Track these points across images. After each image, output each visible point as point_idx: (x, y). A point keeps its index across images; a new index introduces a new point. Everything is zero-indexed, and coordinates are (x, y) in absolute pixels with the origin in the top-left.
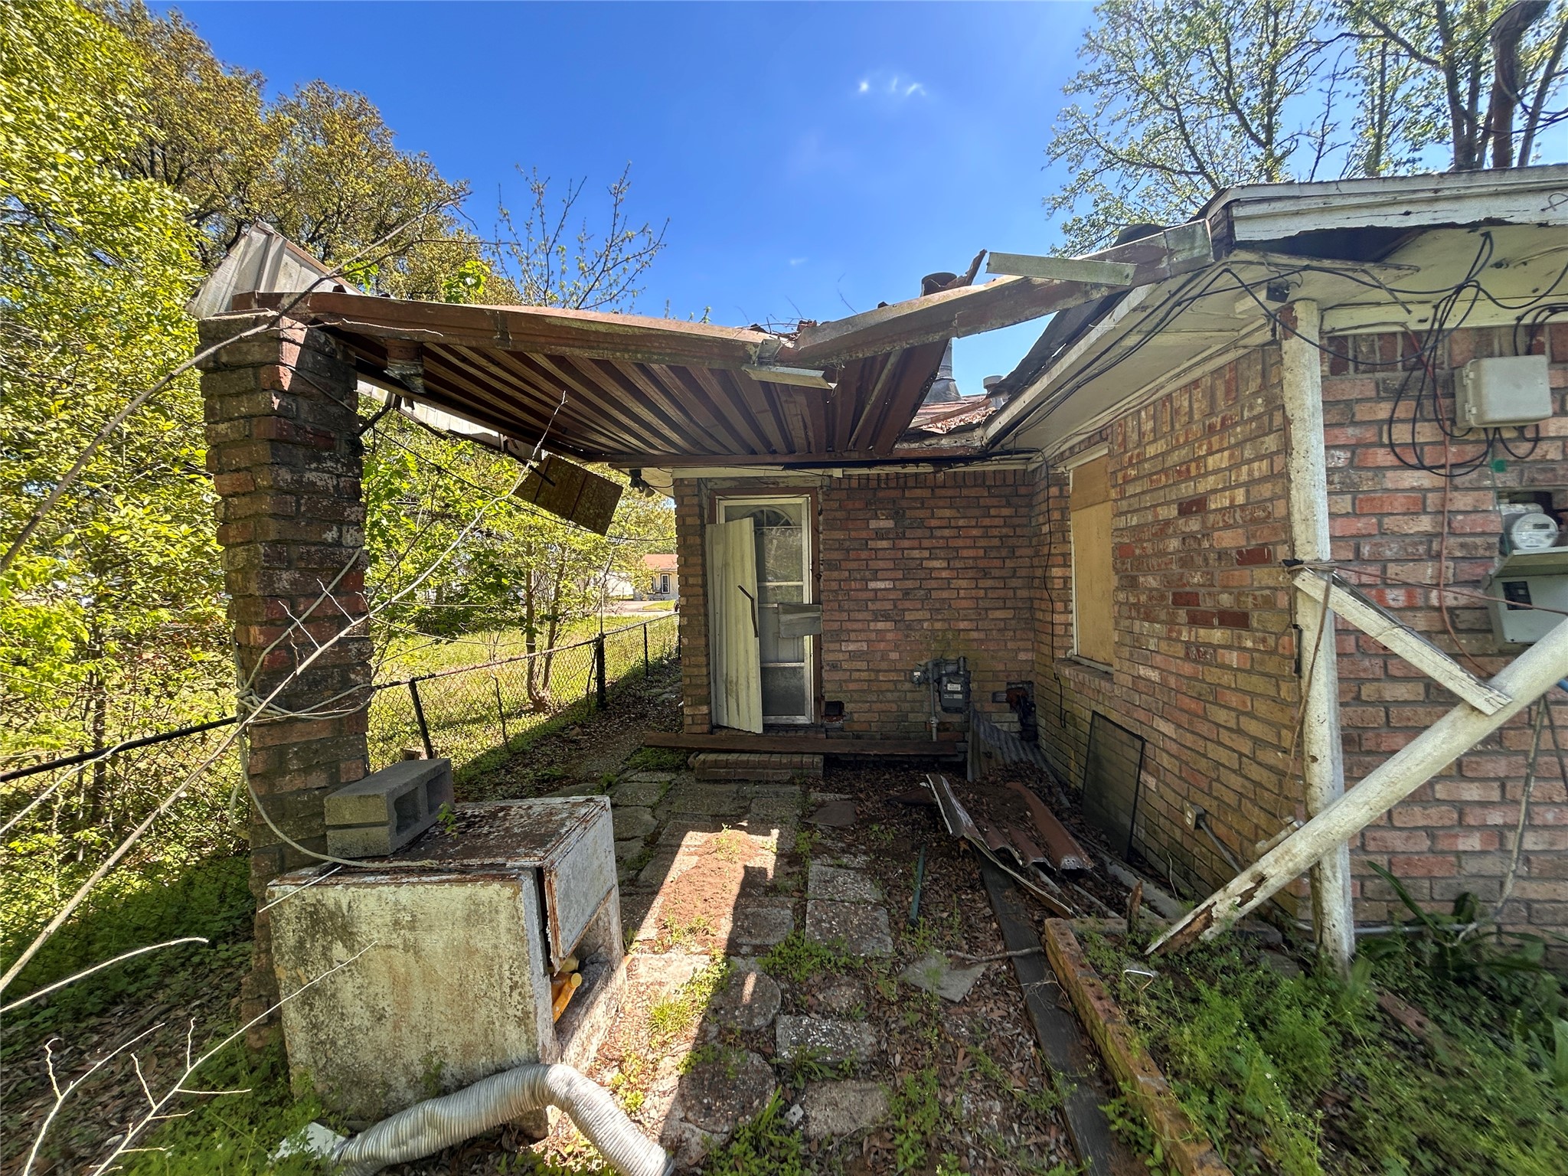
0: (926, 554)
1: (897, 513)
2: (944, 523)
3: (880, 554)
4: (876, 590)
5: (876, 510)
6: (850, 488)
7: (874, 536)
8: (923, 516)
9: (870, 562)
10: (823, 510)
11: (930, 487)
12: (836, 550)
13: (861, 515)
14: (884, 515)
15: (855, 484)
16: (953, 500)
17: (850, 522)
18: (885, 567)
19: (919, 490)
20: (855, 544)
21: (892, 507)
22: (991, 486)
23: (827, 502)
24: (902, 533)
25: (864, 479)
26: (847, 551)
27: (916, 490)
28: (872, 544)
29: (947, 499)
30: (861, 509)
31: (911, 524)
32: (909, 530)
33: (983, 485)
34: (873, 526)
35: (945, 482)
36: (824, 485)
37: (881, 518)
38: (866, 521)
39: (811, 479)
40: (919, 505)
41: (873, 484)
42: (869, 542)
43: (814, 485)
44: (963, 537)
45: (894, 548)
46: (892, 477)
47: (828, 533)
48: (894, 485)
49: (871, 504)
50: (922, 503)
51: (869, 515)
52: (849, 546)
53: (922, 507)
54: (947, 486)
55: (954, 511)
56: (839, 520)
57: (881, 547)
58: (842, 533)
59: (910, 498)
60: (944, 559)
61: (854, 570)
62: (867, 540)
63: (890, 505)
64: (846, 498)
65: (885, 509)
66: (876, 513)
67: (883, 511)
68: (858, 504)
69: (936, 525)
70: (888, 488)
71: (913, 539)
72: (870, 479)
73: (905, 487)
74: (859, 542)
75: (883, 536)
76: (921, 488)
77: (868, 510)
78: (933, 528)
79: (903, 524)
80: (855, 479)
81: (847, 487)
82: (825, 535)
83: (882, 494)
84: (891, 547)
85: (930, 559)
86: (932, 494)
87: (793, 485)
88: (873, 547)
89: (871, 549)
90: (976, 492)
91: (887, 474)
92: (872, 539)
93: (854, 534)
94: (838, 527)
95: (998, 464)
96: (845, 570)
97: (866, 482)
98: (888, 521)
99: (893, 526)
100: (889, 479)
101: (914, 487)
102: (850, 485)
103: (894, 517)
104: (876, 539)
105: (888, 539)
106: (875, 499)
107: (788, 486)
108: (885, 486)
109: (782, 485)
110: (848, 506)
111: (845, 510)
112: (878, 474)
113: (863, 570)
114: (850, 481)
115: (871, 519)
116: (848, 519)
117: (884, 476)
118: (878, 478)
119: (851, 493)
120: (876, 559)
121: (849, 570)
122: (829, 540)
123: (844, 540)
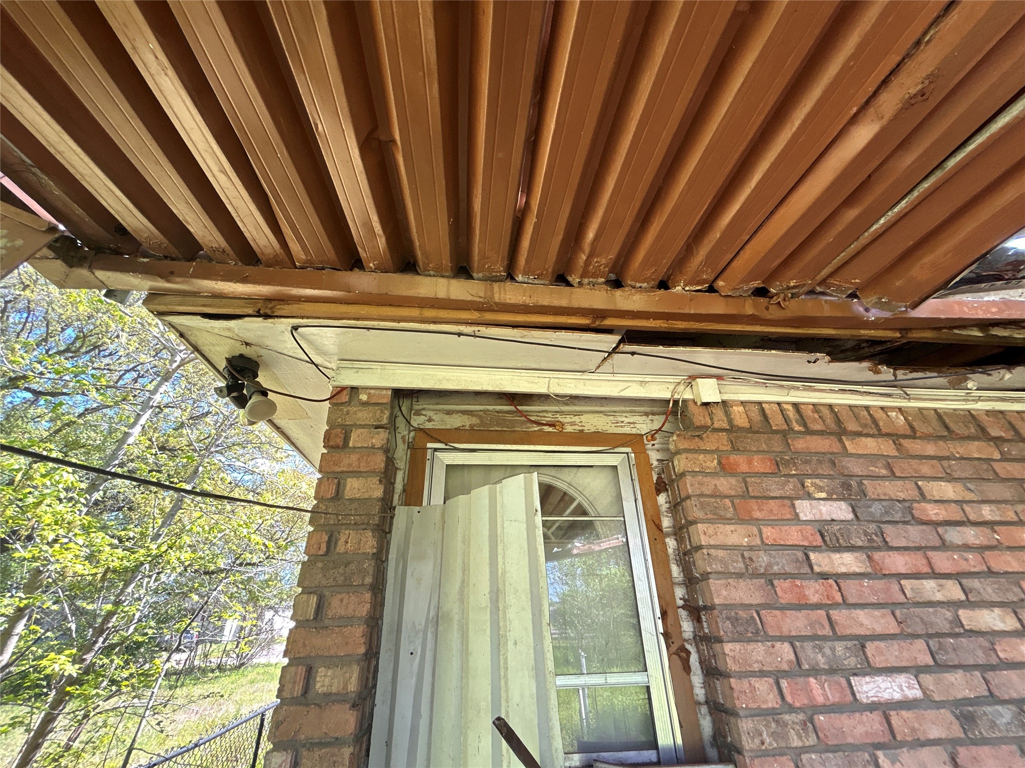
0: (953, 591)
1: (847, 486)
2: (954, 513)
3: (852, 589)
4: (885, 708)
5: (801, 479)
6: (732, 429)
7: (819, 541)
8: (902, 496)
9: (834, 613)
10: (683, 475)
11: (888, 435)
12: (739, 575)
13: (773, 487)
14: (821, 489)
15: (740, 420)
16: (945, 463)
17: (753, 504)
18: (879, 630)
19: (869, 439)
20: (783, 563)
21: (832, 473)
22: (998, 441)
23: (690, 456)
24: (876, 535)
25: (755, 411)
26: (769, 579)
27: (863, 439)
28: (822, 561)
29: (935, 462)
30: (765, 474)
31: (887, 513)
32: (888, 529)
33: (983, 434)
34: (806, 515)
35: (912, 428)
36: (657, 431)
37: (817, 496)
38: (788, 502)
39: (626, 420)
40: (884, 472)
41: (777, 422)
42: (812, 556)
43: (634, 431)
44: (1009, 548)
45: (877, 574)
46: (808, 412)
47: (711, 529)
48: (818, 427)
49: (787, 464)
50: (889, 467)
51: (790, 488)
52: (770, 565)
53: (893, 476)
54: (918, 434)
55: (959, 487)
56: (727, 497)
57: (843, 570)
58: (741, 529)
59: (860, 456)
60: (1001, 605)
61: (803, 638)
62: (806, 550)
63: (826, 470)
64: (729, 448)
65: (818, 476)
66: (803, 485)
67: (817, 481)
68: (759, 464)
69: (941, 518)
70: (809, 432)
71: (906, 549)
72: (768, 412)
73: (840, 432)
74: (788, 555)
75: (838, 540)
76: (872, 436)
77: (784, 476)
78: (936, 524)
79: (871, 514)
80: (737, 410)
81: (726, 425)
82: (703, 533)
83: (800, 444)
84: (869, 570)
85: (969, 604)
86: (898, 449)
87: (593, 430)
88: (826, 569)
89: (824, 576)
90: (975, 449)
91: (796, 405)
92: (816, 549)
93: (772, 533)
94: (729, 515)
95: (990, 399)
96: (782, 639)
97: (762, 419)
98: (836, 504)
99: (850, 516)
100: (804, 415)
101: (859, 434)
102: (730, 421)
103: (844, 495)
104: (824, 547)
105: (852, 548)
106: (790, 453)
107: (582, 431)
108: (802, 429)
109: (569, 429)
110: (738, 465)
111: (733, 474)
112: (779, 404)
113: (824, 638)
114: (727, 414)
115: (798, 499)
116: (746, 495)
117: (790, 407)
118: (781, 411)
119: (737, 438)
120: (846, 604)
121: (791, 640)
122: (716, 547)
123: (751, 548)
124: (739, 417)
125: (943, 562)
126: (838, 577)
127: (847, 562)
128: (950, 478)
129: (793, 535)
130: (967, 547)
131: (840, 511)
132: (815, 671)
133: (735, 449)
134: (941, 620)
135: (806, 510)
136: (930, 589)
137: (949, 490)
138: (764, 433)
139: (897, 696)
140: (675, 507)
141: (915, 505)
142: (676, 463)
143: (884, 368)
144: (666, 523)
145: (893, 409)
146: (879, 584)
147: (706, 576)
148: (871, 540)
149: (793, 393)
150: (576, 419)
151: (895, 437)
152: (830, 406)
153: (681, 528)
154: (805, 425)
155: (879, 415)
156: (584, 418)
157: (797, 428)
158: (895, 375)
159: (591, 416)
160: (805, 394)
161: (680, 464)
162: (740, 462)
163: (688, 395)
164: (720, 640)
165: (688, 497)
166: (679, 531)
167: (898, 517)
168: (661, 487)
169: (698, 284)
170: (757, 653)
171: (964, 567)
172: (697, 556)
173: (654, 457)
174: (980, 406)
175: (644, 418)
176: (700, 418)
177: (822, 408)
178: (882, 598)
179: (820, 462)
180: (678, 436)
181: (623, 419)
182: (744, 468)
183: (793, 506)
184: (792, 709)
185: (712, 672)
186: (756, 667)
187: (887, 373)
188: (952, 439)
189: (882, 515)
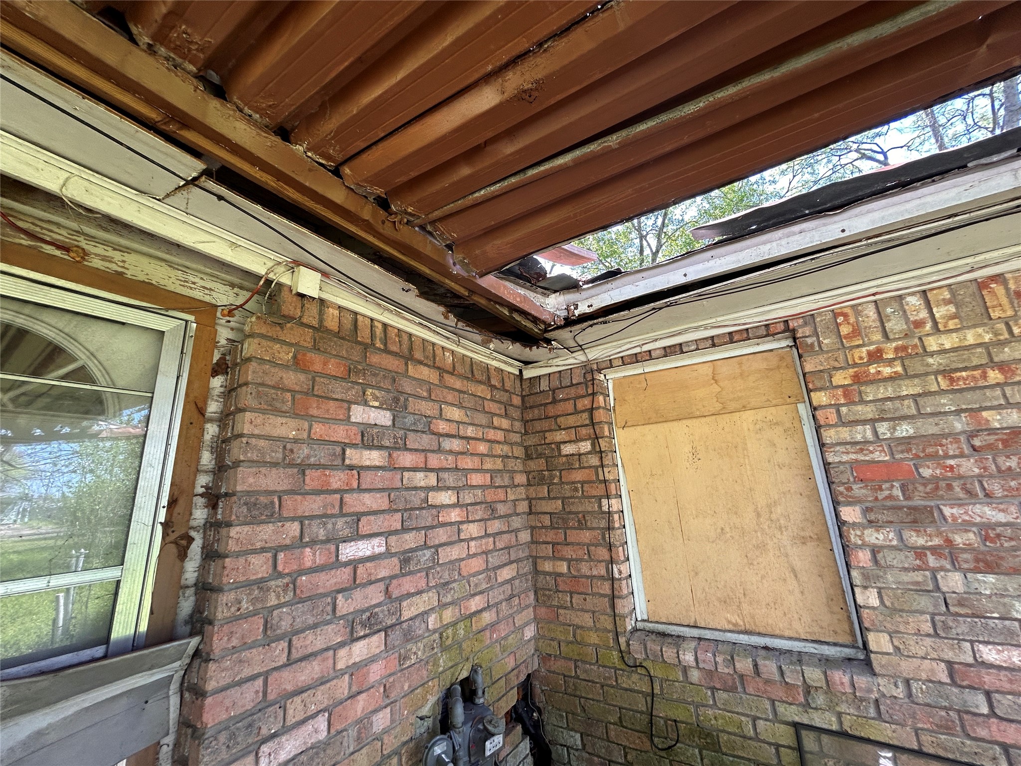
0: (432, 480)
1: (396, 400)
2: (453, 429)
3: (368, 479)
4: (354, 564)
5: (364, 387)
6: (320, 329)
7: (358, 440)
8: (429, 413)
9: (347, 497)
10: (249, 360)
11: (439, 368)
12: (275, 465)
13: (338, 390)
14: (376, 398)
15: (331, 323)
16: (462, 395)
17: (313, 402)
18: (375, 507)
19: (426, 368)
20: (321, 455)
21: (390, 387)
22: (493, 387)
23: (264, 343)
24: (401, 439)
25: (348, 320)
26: (302, 468)
27: (422, 366)
28: (354, 456)
29: (456, 394)
30: (335, 378)
31: (414, 423)
32: (411, 435)
33: (488, 382)
34: (356, 418)
35: (454, 367)
36: (238, 307)
37: (371, 404)
38: (346, 405)
39: (202, 283)
40: (425, 394)
41: (364, 335)
42: (348, 451)
43: (207, 299)
44: (471, 454)
45: (391, 467)
46: (392, 334)
47: (259, 418)
48: (394, 348)
49: (357, 372)
50: (429, 391)
51: (351, 395)
52: (308, 457)
53: (429, 398)
54: (456, 372)
55: (463, 411)
56: (289, 391)
57: (368, 463)
58: (293, 423)
59: (415, 379)
60: (453, 488)
61: (311, 518)
62: (344, 446)
63: (387, 384)
64: (310, 345)
65: (379, 388)
66: (364, 393)
67: (377, 392)
68: (333, 367)
69: (445, 431)
70: (386, 351)
71: (416, 450)
72: (360, 323)
73: (408, 358)
74: (328, 449)
75: (373, 440)
76: (428, 366)
77: (352, 382)
78: (440, 435)
79: (404, 423)
80: (333, 312)
81: (315, 323)
82: (248, 423)
83: (375, 359)
84: (386, 464)
85: (437, 488)
86: (440, 380)
87: (141, 277)
88: (355, 462)
89: (351, 468)
90: (481, 390)
91: (385, 326)
92: (354, 446)
93: (321, 429)
94: (285, 408)
95: (500, 361)
96: (293, 519)
97: (352, 328)
98: (382, 412)
99: (389, 423)
100: (388, 336)
101: (421, 362)
102: (321, 321)
103: (391, 405)
104: (361, 445)
105: (380, 447)
106: (364, 364)
107: (121, 274)
108: (382, 347)
109: (97, 263)
110: (313, 364)
111: (305, 371)
112: (372, 320)
113: (333, 516)
114: (321, 313)
115: (355, 403)
116: (310, 393)
117: (380, 326)
118: (371, 326)
119: (321, 338)
120: (360, 490)
121: (301, 520)
122: (259, 437)
123: (296, 441)
124: (332, 319)
125: (434, 461)
126: (360, 469)
127: (374, 457)
128: (460, 406)
129: (340, 433)
130: (451, 452)
131: (384, 418)
132: (313, 543)
133: (316, 348)
134: (416, 499)
135: (359, 414)
136: (420, 479)
137: (455, 413)
138: (349, 341)
139: (368, 553)
140: (229, 392)
141: (434, 421)
142: (246, 346)
143: (451, 316)
144: (213, 407)
145: (449, 350)
146: (388, 474)
147: (237, 464)
148: (395, 443)
149: (386, 314)
150: (117, 256)
151: (441, 370)
152: (410, 335)
153: (228, 415)
154: (385, 345)
155: (439, 352)
156: (130, 258)
157: (378, 344)
158: (456, 324)
159: (145, 260)
160: (396, 318)
161: (250, 348)
162: (317, 362)
163: (286, 279)
164: (229, 525)
165: (246, 384)
166: (225, 418)
167: (420, 427)
168: (219, 369)
169: (322, 155)
170: (266, 533)
171: (445, 465)
172: (235, 444)
173: (224, 334)
174: (495, 363)
175: (228, 288)
176: (290, 307)
177: (403, 334)
178: (387, 484)
179: (385, 377)
180: (258, 318)
181: (196, 280)
182: (318, 367)
183: (349, 409)
184: (280, 575)
185: (211, 555)
186: (259, 545)
187: (452, 320)
188: (472, 381)
189: (411, 424)
